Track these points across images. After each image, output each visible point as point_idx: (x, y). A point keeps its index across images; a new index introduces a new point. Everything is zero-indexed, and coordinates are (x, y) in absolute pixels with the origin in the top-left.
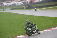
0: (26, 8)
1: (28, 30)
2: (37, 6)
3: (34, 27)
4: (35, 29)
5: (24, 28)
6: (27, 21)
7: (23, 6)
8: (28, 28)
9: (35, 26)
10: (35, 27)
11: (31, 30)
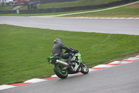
0: (22, 12)
1: (59, 63)
2: (50, 7)
3: (74, 58)
4: (76, 61)
5: (49, 59)
6: (55, 43)
7: (15, 6)
8: (58, 59)
9: (76, 55)
10: (77, 57)
11: (66, 64)
